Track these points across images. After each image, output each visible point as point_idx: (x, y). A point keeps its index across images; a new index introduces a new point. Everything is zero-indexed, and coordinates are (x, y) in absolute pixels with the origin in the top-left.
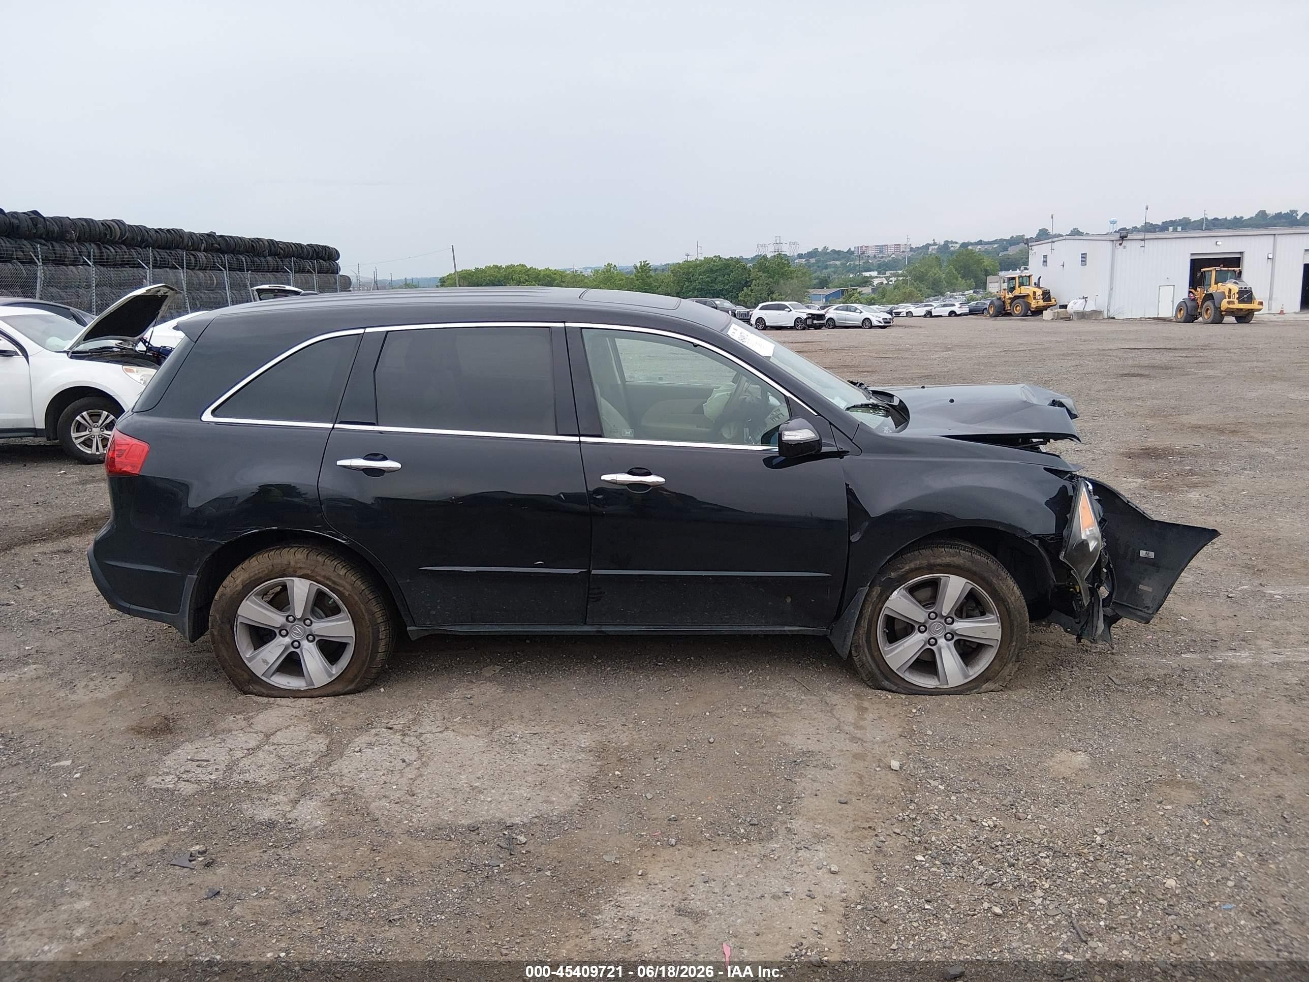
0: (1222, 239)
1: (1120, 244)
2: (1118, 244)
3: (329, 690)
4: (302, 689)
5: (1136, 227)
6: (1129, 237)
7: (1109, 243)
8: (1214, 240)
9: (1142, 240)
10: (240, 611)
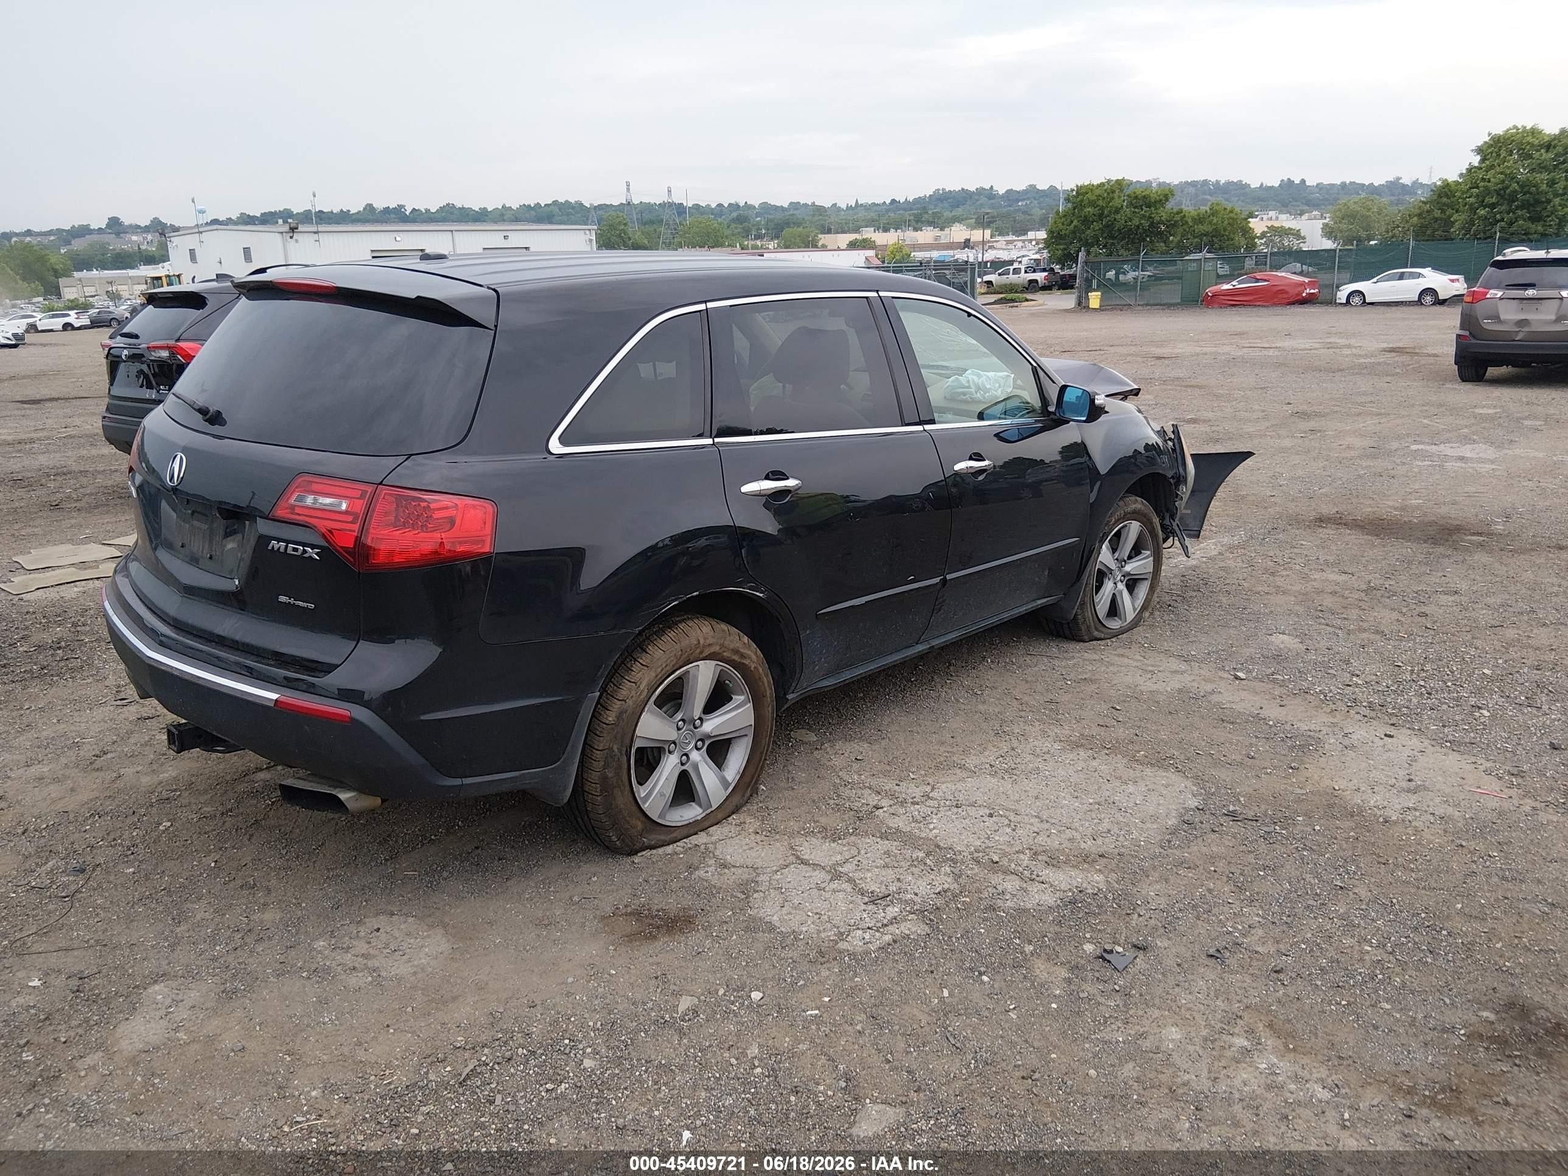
0: (401, 234)
1: (291, 237)
2: (288, 238)
3: (730, 806)
4: (699, 818)
5: (230, 219)
6: (301, 228)
7: (278, 236)
8: (395, 234)
9: (315, 233)
10: (638, 732)
